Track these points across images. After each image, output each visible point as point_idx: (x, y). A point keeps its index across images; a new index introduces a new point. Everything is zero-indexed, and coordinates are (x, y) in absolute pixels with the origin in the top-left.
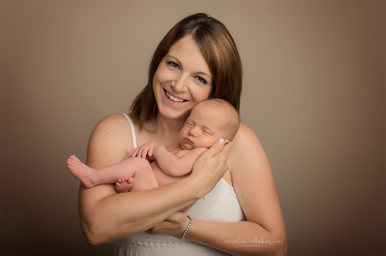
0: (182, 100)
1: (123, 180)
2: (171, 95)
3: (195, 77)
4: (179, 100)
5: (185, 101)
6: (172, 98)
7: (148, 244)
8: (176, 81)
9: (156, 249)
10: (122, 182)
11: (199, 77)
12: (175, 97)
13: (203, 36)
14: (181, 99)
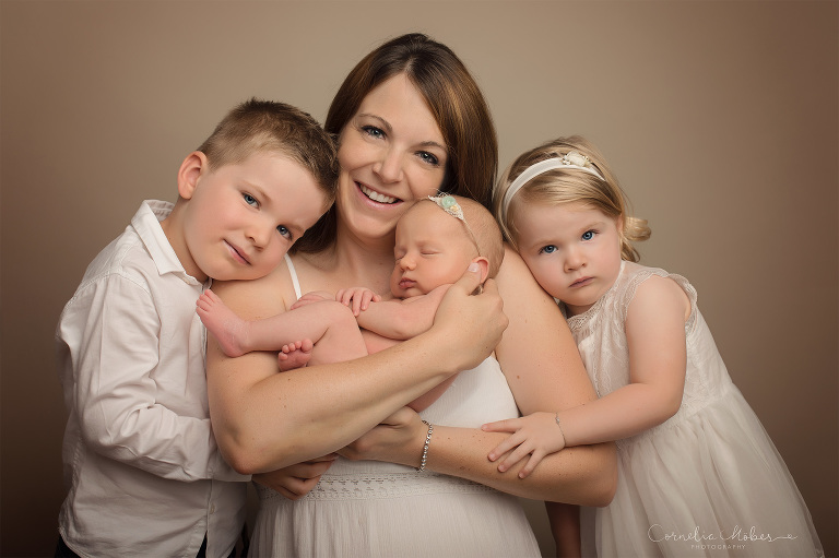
0: (392, 200)
1: (293, 347)
2: (372, 190)
3: (417, 153)
4: (386, 200)
5: (398, 200)
6: (373, 195)
7: (342, 486)
8: (383, 163)
9: (359, 494)
10: (290, 352)
11: (423, 152)
12: (379, 193)
13: (427, 73)
14: (391, 197)
